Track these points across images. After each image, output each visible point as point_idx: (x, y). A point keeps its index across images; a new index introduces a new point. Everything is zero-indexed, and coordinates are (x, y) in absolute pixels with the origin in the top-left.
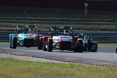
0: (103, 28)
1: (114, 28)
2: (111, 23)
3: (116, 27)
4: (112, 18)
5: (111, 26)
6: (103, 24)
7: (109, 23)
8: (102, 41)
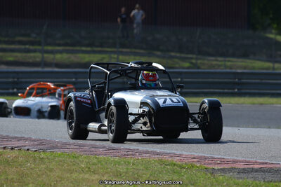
0: (11, 59)
1: (38, 60)
2: (31, 47)
3: (43, 57)
4: (34, 35)
5: (32, 54)
6: (12, 51)
7: (27, 46)
8: (11, 91)
